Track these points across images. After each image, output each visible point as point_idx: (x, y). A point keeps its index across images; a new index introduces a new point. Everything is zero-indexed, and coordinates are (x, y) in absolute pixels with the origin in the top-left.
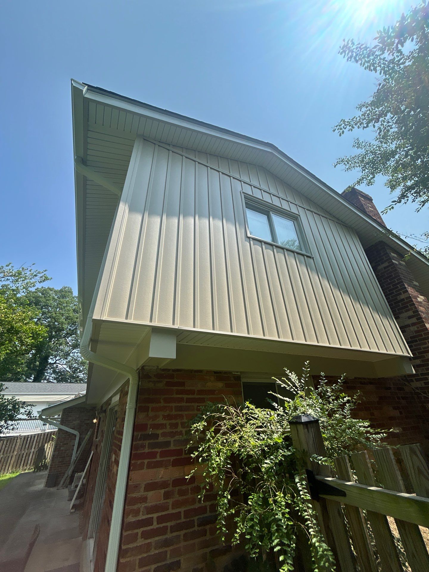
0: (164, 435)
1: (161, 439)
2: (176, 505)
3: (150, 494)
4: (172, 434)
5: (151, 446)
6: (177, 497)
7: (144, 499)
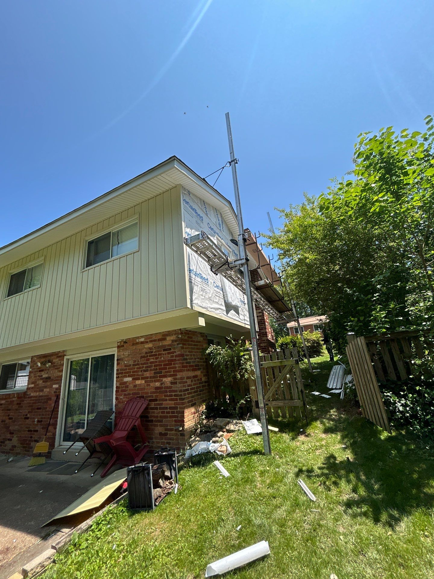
0: (189, 359)
1: (188, 361)
2: (194, 385)
3: (188, 380)
4: (191, 359)
5: (187, 363)
6: (194, 382)
7: (186, 382)
